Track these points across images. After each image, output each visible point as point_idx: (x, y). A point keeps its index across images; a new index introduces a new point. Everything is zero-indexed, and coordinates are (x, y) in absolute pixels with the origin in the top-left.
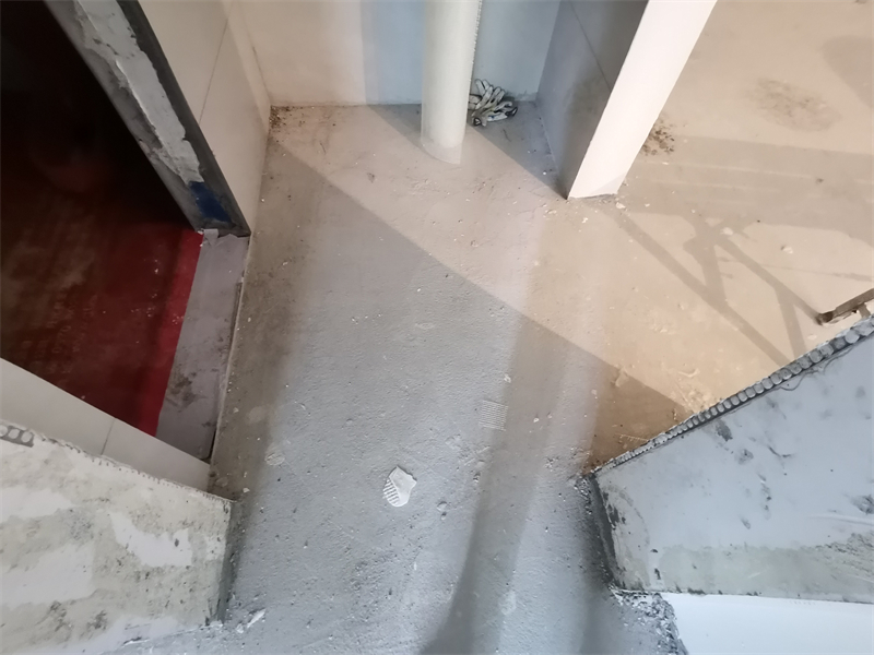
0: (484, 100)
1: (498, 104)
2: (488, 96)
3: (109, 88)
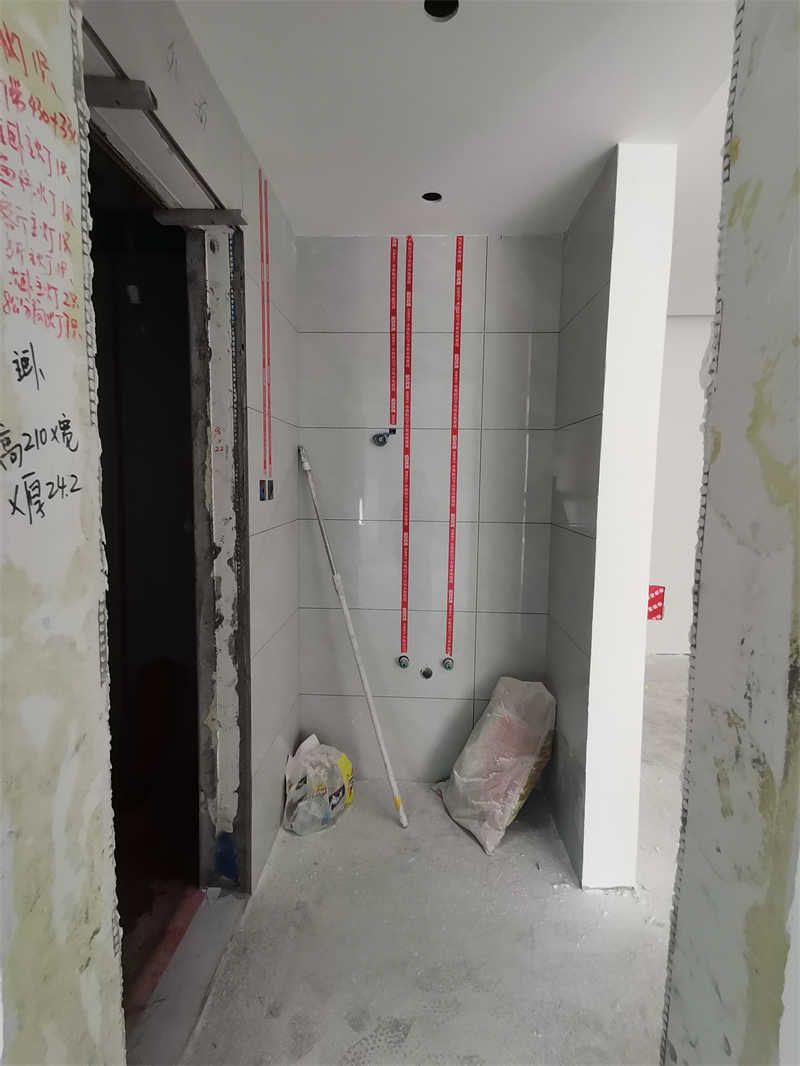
3: (202, 748)
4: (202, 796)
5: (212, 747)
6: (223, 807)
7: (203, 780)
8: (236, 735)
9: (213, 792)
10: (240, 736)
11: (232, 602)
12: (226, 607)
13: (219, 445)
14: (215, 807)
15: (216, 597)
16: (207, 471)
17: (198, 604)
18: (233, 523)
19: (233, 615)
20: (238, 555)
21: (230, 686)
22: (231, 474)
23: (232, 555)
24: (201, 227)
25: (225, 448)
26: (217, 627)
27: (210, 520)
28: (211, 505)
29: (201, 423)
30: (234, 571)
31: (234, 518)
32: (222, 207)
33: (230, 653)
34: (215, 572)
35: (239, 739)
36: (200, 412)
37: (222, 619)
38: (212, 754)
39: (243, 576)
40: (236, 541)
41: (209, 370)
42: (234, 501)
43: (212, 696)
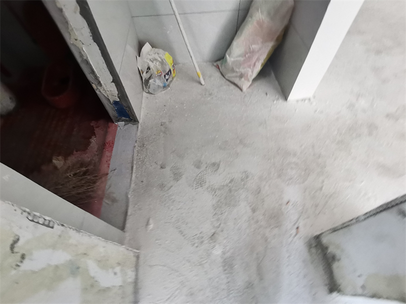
3: (79, 60)
4: (94, 86)
5: (85, 58)
6: (109, 90)
7: (90, 77)
8: (95, 47)
9: (99, 83)
10: (100, 49)
14: (104, 90)
21: (75, 12)
35: (99, 51)
38: (87, 63)
43: (66, 22)
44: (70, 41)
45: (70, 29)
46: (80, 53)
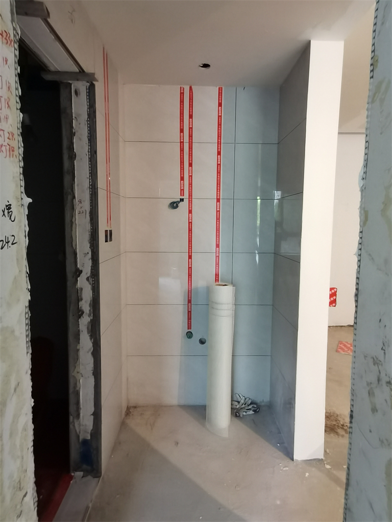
0: (241, 404)
1: (248, 406)
2: (242, 401)
3: (71, 390)
4: (71, 418)
5: (78, 389)
6: (84, 424)
7: (72, 408)
8: (92, 381)
9: (78, 416)
10: (95, 382)
11: (89, 302)
12: (85, 305)
13: (81, 210)
14: (80, 425)
15: (79, 299)
16: (74, 226)
17: (68, 304)
18: (90, 255)
19: (90, 310)
20: (92, 275)
21: (88, 352)
22: (88, 227)
23: (89, 275)
24: (70, 82)
25: (84, 212)
26: (80, 318)
27: (75, 254)
28: (76, 245)
29: (70, 197)
30: (90, 284)
31: (90, 253)
32: (83, 71)
33: (88, 333)
34: (79, 285)
35: (94, 383)
36: (70, 190)
37: (83, 312)
38: (77, 394)
39: (96, 287)
40: (91, 267)
41: (74, 166)
42: (90, 243)
43: (77, 358)
44: (72, 373)
45: (78, 363)
46: (76, 384)
